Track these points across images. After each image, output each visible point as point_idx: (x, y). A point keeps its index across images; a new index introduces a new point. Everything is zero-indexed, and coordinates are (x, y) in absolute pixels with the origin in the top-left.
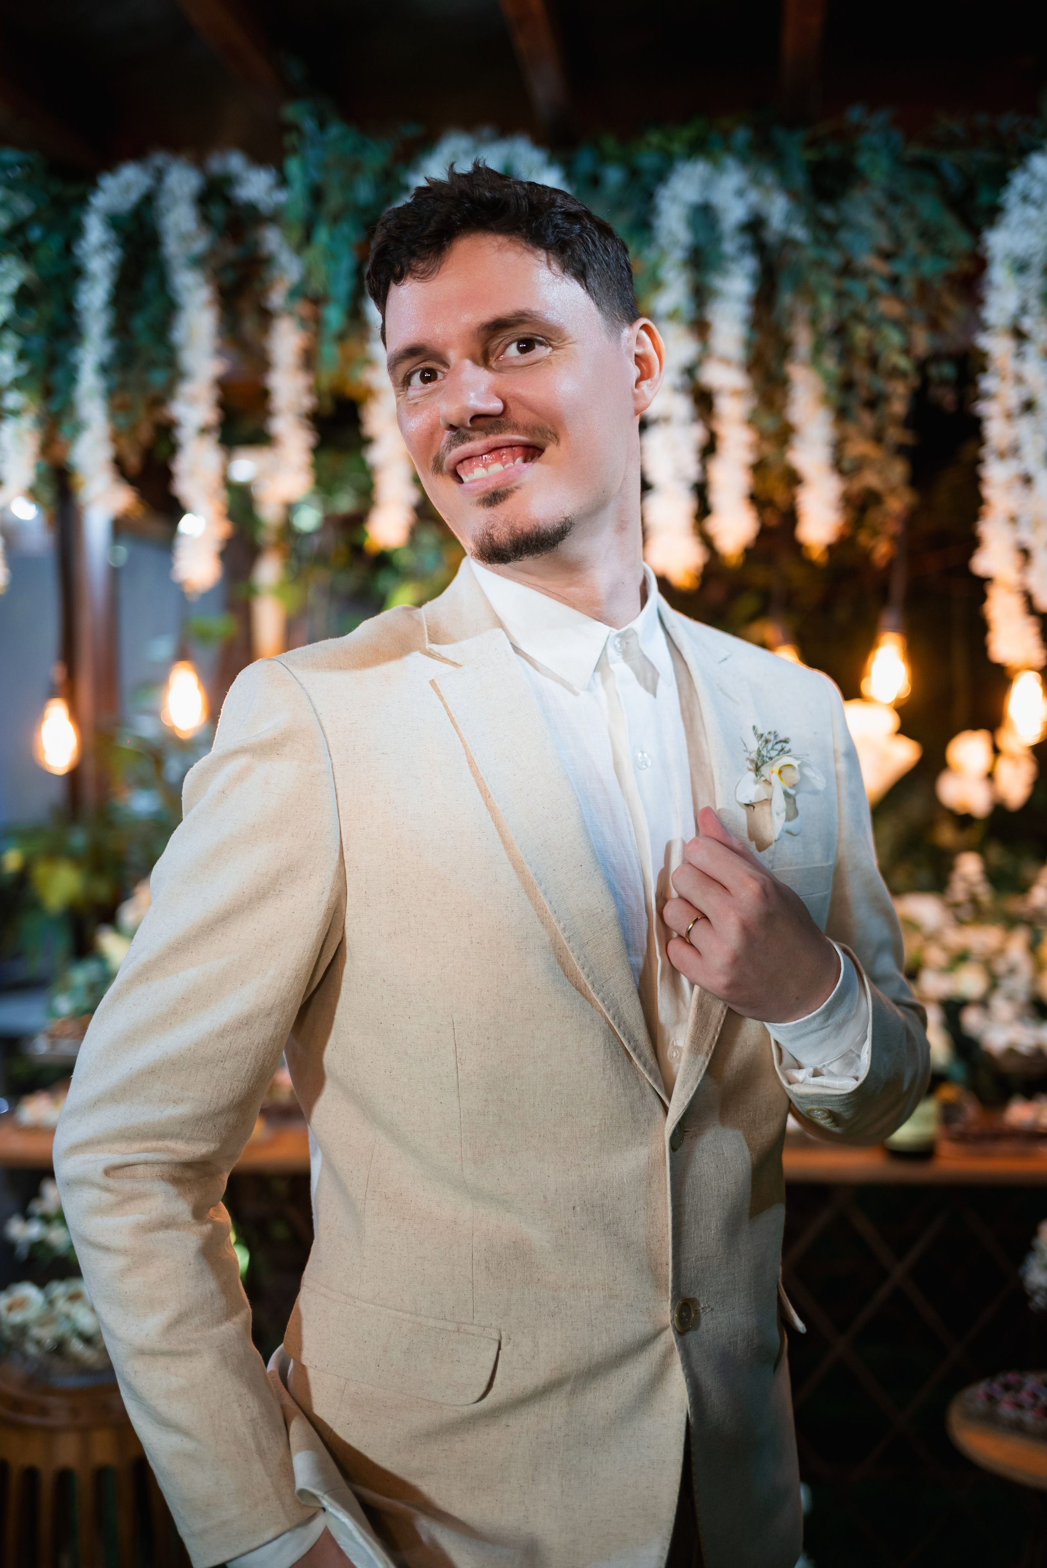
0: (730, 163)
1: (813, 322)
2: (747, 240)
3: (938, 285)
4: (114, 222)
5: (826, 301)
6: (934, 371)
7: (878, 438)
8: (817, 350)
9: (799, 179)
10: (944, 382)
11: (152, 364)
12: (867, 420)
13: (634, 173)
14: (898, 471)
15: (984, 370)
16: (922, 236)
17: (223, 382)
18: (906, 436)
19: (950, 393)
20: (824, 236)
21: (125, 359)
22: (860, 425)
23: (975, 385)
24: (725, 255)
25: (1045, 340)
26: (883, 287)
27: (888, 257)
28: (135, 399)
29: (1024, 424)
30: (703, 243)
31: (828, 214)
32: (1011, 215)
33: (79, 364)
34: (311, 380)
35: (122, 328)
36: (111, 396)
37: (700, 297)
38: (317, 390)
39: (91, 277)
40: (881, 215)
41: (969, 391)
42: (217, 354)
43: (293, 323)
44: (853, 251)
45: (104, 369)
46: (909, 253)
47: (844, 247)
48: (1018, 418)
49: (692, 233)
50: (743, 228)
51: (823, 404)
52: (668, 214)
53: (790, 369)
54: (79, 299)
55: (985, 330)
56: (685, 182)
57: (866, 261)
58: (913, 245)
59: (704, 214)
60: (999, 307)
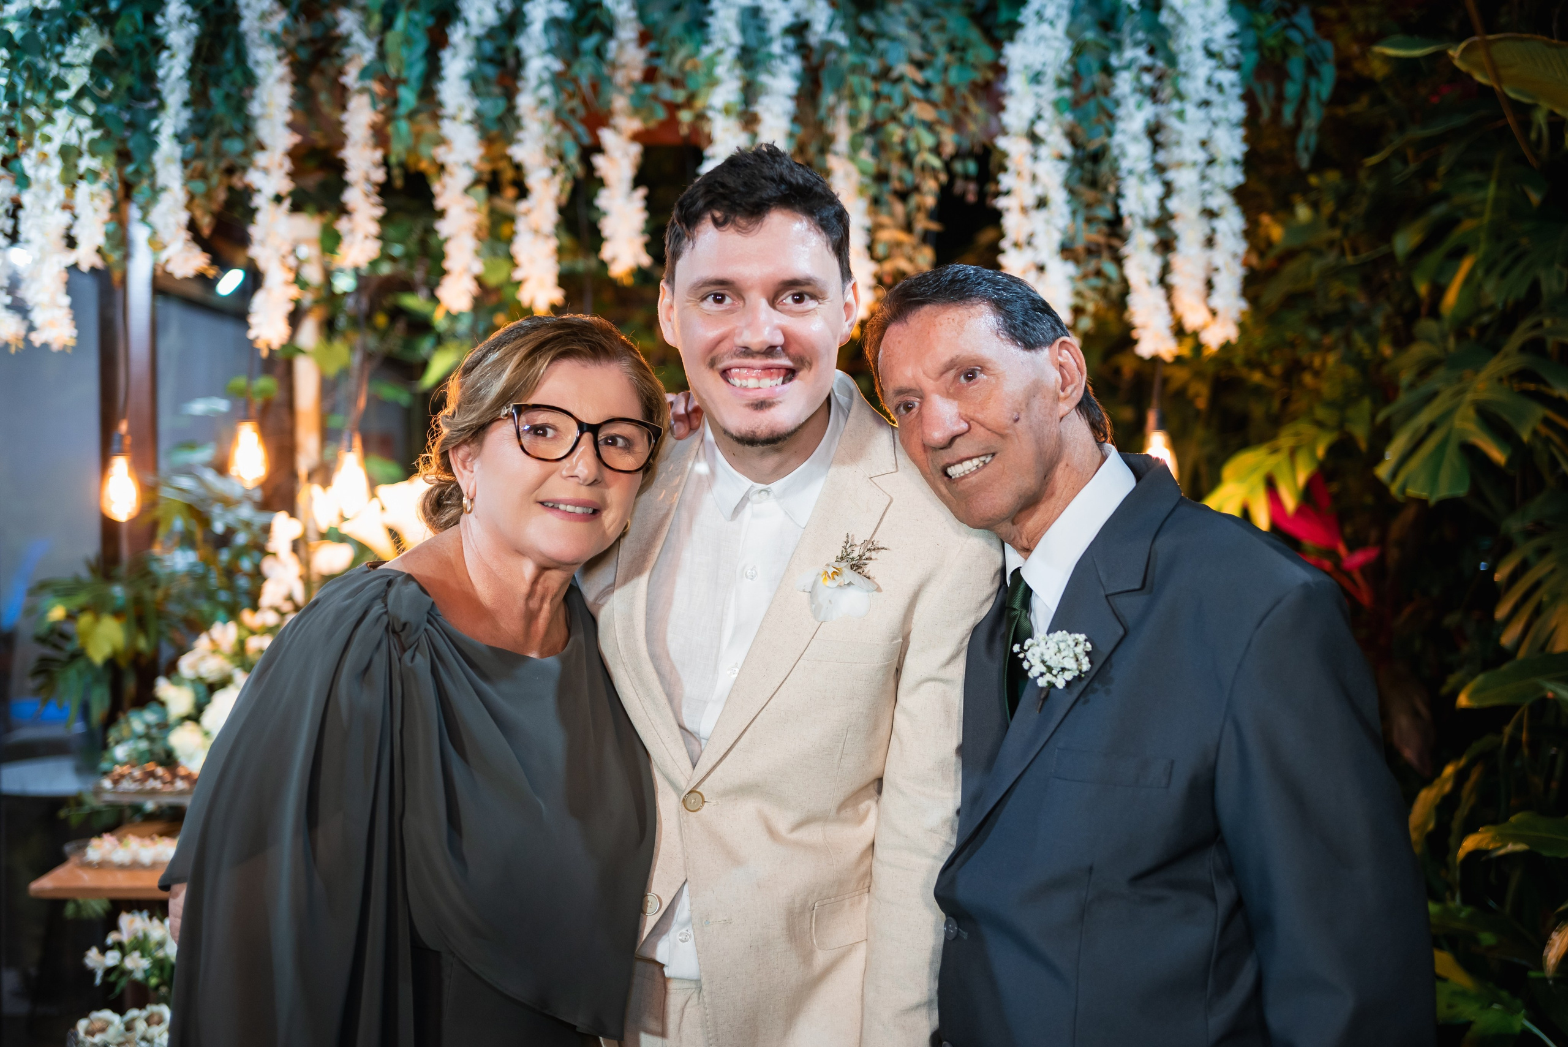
1: (852, 120)
2: (790, 41)
3: (963, 90)
5: (866, 103)
6: (958, 167)
7: (908, 227)
8: (855, 146)
10: (967, 177)
11: (233, 134)
12: (899, 208)
14: (924, 257)
15: (1004, 169)
16: (952, 48)
17: (293, 154)
18: (934, 226)
19: (972, 187)
20: (863, 43)
21: (199, 128)
22: (892, 215)
23: (997, 182)
24: (771, 56)
25: (1056, 142)
26: (916, 93)
27: (920, 65)
28: (210, 167)
29: (1039, 216)
30: (753, 42)
31: (867, 23)
32: (1032, 30)
33: (157, 131)
34: (378, 155)
35: (197, 100)
36: (185, 163)
37: (750, 92)
38: (385, 163)
39: (168, 48)
40: (914, 27)
41: (991, 188)
42: (290, 125)
43: (366, 100)
44: (890, 59)
45: (180, 138)
46: (938, 63)
47: (882, 55)
48: (1032, 213)
49: (742, 32)
50: (788, 30)
51: (861, 193)
52: (721, 14)
53: (833, 162)
54: (157, 69)
55: (1006, 135)
57: (902, 69)
58: (943, 56)
59: (753, 17)
60: (1017, 112)
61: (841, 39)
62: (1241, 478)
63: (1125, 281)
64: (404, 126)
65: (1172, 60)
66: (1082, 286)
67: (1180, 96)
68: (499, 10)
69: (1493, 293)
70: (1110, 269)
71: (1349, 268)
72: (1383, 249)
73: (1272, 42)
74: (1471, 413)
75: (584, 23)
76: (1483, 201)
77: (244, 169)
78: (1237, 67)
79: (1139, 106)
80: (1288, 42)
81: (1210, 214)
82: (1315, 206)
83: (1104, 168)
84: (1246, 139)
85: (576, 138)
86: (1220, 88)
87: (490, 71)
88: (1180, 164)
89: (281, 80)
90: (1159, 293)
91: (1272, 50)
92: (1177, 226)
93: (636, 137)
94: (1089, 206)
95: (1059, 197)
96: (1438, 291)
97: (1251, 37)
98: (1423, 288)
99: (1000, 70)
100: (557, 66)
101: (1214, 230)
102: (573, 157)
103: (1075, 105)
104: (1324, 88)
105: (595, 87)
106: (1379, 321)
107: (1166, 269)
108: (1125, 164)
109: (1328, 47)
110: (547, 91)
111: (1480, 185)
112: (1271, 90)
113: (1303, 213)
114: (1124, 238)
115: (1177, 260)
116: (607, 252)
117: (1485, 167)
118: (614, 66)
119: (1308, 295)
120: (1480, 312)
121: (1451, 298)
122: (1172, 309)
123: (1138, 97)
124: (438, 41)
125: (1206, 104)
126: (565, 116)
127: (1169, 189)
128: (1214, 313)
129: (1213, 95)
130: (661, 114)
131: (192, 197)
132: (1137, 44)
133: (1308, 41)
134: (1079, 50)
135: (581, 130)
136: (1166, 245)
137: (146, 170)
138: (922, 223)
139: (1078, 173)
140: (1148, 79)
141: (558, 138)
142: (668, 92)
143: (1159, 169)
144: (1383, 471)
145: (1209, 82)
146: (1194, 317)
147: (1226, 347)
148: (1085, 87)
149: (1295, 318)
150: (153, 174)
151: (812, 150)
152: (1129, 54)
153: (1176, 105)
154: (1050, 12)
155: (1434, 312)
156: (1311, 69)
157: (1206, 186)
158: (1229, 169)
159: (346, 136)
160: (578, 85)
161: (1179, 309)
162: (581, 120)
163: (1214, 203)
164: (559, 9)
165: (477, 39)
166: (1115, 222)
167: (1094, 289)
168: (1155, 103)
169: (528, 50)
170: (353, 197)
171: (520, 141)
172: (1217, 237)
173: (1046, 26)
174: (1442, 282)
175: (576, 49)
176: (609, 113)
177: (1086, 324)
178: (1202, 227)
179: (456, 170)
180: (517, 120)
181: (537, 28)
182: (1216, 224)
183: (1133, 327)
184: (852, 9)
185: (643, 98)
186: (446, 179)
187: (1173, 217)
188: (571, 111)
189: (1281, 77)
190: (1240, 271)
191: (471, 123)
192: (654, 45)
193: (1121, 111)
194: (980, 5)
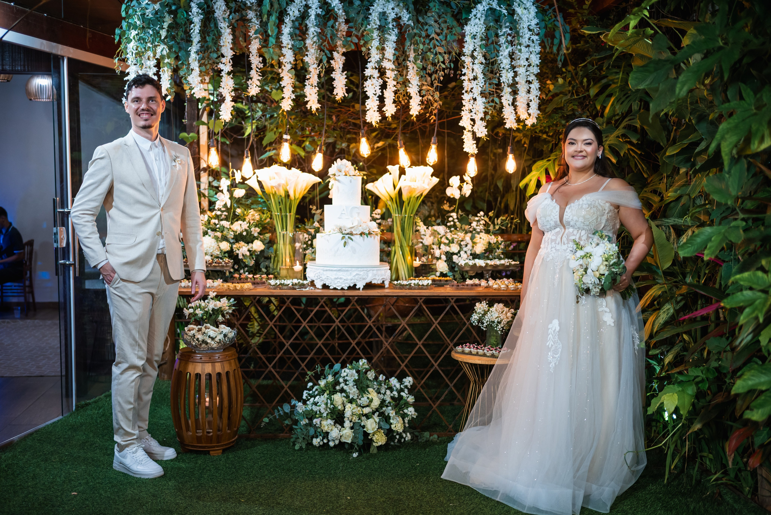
1: (415, 51)
2: (394, 23)
3: (452, 42)
4: (200, 6)
5: (421, 46)
7: (432, 85)
8: (416, 59)
9: (411, 7)
11: (214, 51)
12: (429, 79)
13: (362, 1)
14: (437, 95)
15: (464, 67)
16: (448, 28)
17: (234, 58)
18: (440, 85)
19: (452, 72)
20: (419, 26)
21: (203, 49)
22: (426, 81)
23: (462, 71)
24: (389, 28)
25: (480, 58)
26: (437, 43)
27: (438, 35)
28: (206, 63)
29: (474, 83)
30: (383, 25)
31: (420, 19)
32: (473, 22)
33: (190, 51)
34: (261, 59)
35: (203, 40)
36: (199, 61)
37: (383, 41)
38: (264, 61)
39: (193, 23)
40: (436, 21)
41: (459, 72)
42: (231, 49)
43: (257, 40)
44: (429, 32)
45: (197, 53)
46: (444, 33)
47: (427, 30)
48: (472, 81)
49: (380, 21)
50: (394, 20)
51: (418, 74)
52: (373, 14)
53: (409, 64)
54: (190, 30)
55: (464, 55)
56: (378, 5)
57: (433, 35)
58: (445, 31)
59: (383, 15)
60: (468, 48)
61: (411, 23)
62: (537, 169)
63: (501, 103)
64: (271, 50)
65: (517, 33)
66: (487, 105)
67: (520, 44)
68: (299, 11)
69: (619, 109)
70: (497, 100)
71: (575, 99)
72: (586, 94)
73: (550, 26)
75: (328, 16)
76: (618, 78)
77: (218, 63)
78: (538, 34)
79: (507, 48)
80: (555, 25)
81: (529, 82)
82: (564, 78)
83: (496, 66)
84: (541, 58)
85: (326, 54)
86: (533, 41)
87: (298, 32)
88: (520, 66)
89: (229, 34)
90: (512, 108)
91: (550, 28)
92: (518, 86)
93: (344, 54)
94: (490, 79)
95: (480, 76)
96: (604, 108)
97: (543, 25)
98: (599, 108)
99: (464, 35)
100: (319, 30)
101: (530, 88)
102: (325, 61)
103: (486, 46)
104: (566, 41)
105: (331, 37)
107: (514, 100)
108: (502, 66)
109: (568, 27)
110: (315, 39)
111: (617, 73)
112: (550, 41)
113: (560, 81)
114: (501, 90)
115: (518, 97)
116: (335, 93)
117: (619, 67)
118: (337, 30)
119: (561, 108)
120: (614, 116)
121: (607, 110)
122: (516, 113)
123: (506, 44)
124: (281, 21)
125: (528, 46)
126: (322, 48)
127: (516, 74)
128: (529, 115)
129: (531, 43)
130: (353, 47)
131: (201, 71)
132: (506, 27)
133: (561, 26)
134: (488, 29)
135: (327, 52)
136: (515, 92)
137: (186, 63)
138: (436, 84)
139: (487, 68)
141: (319, 55)
142: (356, 40)
143: (513, 67)
145: (529, 39)
146: (523, 116)
147: (533, 125)
148: (490, 41)
149: (557, 116)
150: (189, 64)
151: (401, 59)
152: (504, 30)
153: (519, 47)
154: (479, 16)
155: (602, 116)
157: (528, 73)
158: (535, 68)
159: (250, 52)
160: (326, 37)
161: (518, 113)
162: (328, 49)
163: (530, 79)
164: (319, 11)
165: (293, 21)
166: (499, 84)
167: (491, 106)
168: (512, 46)
169: (310, 25)
170: (253, 73)
171: (307, 55)
172: (531, 90)
173: (477, 20)
174: (605, 105)
175: (325, 25)
176: (336, 46)
177: (488, 117)
178: (526, 86)
179: (286, 64)
180: (306, 48)
181: (313, 17)
182: (531, 86)
183: (504, 119)
184: (415, 13)
185: (347, 41)
186: (283, 67)
187: (517, 83)
188: (325, 46)
189: (553, 37)
190: (538, 101)
191: (291, 49)
192: (351, 24)
193: (501, 49)
194: (456, 11)
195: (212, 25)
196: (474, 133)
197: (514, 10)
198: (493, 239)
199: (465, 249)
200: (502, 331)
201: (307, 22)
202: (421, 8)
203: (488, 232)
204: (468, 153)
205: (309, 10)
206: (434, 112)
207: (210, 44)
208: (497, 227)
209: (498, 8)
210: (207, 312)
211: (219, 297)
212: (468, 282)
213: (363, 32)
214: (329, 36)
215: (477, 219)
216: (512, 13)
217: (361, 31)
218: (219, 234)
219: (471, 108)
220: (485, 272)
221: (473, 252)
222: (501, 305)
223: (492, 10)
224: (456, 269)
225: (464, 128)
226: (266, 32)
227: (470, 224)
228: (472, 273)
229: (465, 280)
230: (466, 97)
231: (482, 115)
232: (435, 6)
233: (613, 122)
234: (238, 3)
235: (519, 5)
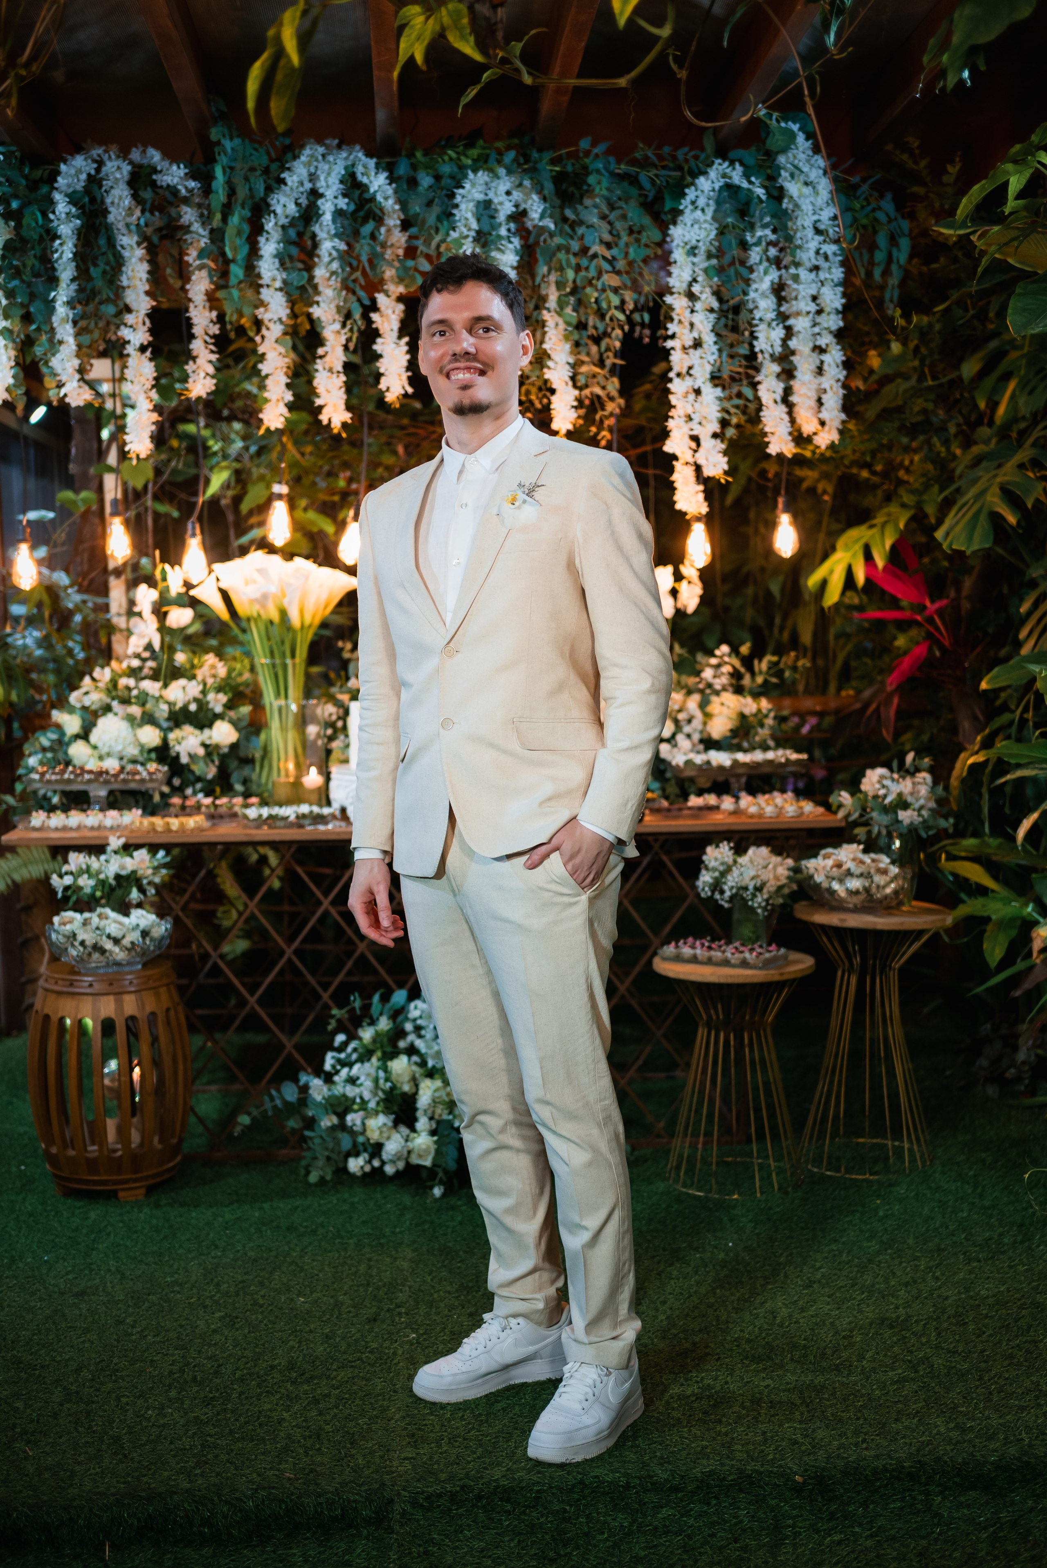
0: (502, 171)
1: (560, 285)
2: (512, 226)
3: (640, 262)
4: (73, 199)
5: (570, 274)
6: (637, 317)
7: (601, 363)
8: (561, 305)
9: (549, 187)
10: (643, 325)
11: (108, 300)
12: (594, 349)
13: (438, 178)
14: (613, 385)
15: (672, 320)
16: (631, 231)
17: (153, 315)
18: (619, 362)
19: (647, 332)
20: (567, 228)
21: (83, 296)
22: (588, 354)
23: (667, 329)
24: (500, 237)
25: (707, 298)
26: (606, 266)
27: (609, 246)
28: (92, 325)
29: (695, 354)
30: (486, 228)
31: (569, 213)
32: (688, 217)
33: (54, 300)
34: (214, 314)
35: (82, 274)
36: (75, 323)
38: (221, 319)
39: (59, 237)
40: (604, 217)
41: (661, 332)
42: (147, 293)
43: (204, 273)
44: (587, 241)
45: (70, 304)
46: (622, 243)
47: (582, 238)
48: (691, 351)
49: (478, 220)
50: (511, 218)
51: (566, 338)
52: (463, 206)
53: (546, 315)
54: (53, 253)
55: (672, 293)
56: (473, 185)
57: (596, 248)
58: (625, 238)
59: (486, 208)
60: (679, 277)
61: (550, 224)
62: (847, 547)
63: (758, 399)
64: (235, 293)
65: (789, 239)
66: (727, 405)
67: (797, 263)
68: (297, 204)
69: (1025, 407)
70: (748, 392)
71: (929, 388)
72: (954, 375)
73: (865, 221)
74: (998, 491)
75: (362, 214)
77: (118, 327)
78: (837, 241)
79: (766, 273)
80: (876, 220)
81: (820, 350)
82: (904, 343)
83: (743, 316)
84: (844, 295)
85: (359, 300)
86: (826, 258)
87: (294, 251)
88: (798, 314)
89: (141, 260)
90: (783, 409)
91: (865, 227)
92: (795, 359)
93: (400, 299)
94: (732, 346)
95: (709, 339)
96: (993, 405)
97: (848, 219)
98: (982, 405)
99: (669, 248)
100: (343, 247)
101: (822, 362)
102: (357, 315)
103: (720, 270)
104: (902, 255)
105: (370, 261)
106: (952, 429)
107: (788, 391)
108: (757, 314)
109: (905, 225)
110: (335, 265)
112: (865, 258)
113: (896, 347)
114: (758, 370)
115: (796, 384)
116: (382, 386)
118: (384, 245)
119: (900, 409)
120: (1018, 420)
121: (1001, 410)
122: (793, 421)
123: (765, 264)
124: (257, 229)
125: (816, 268)
126: (351, 285)
127: (790, 332)
128: (823, 423)
129: (821, 262)
131: (79, 346)
132: (764, 226)
133: (890, 221)
134: (722, 232)
135: (362, 294)
136: (788, 374)
137: (46, 328)
138: (611, 360)
139: (723, 320)
140: (773, 252)
141: (345, 301)
143: (782, 317)
144: (939, 535)
145: (817, 252)
146: (808, 426)
147: (832, 446)
149: (890, 427)
150: (52, 330)
152: (759, 233)
153: (793, 270)
154: (701, 202)
155: (991, 423)
156: (893, 240)
157: (817, 330)
158: (833, 317)
159: (190, 300)
160: (359, 261)
161: (798, 420)
162: (362, 287)
163: (822, 342)
164: (343, 203)
165: (283, 227)
166: (752, 357)
167: (737, 407)
168: (779, 268)
169: (321, 235)
170: (197, 346)
171: (318, 303)
172: (826, 367)
173: (699, 213)
174: (996, 398)
175: (356, 234)
176: (382, 281)
177: (731, 432)
178: (814, 360)
179: (271, 325)
180: (315, 287)
181: (328, 217)
182: (825, 357)
183: (765, 434)
184: (558, 202)
185: (406, 269)
186: (264, 331)
187: (793, 353)
188: (355, 281)
189: (872, 247)
190: (841, 392)
191: (281, 289)
192: (414, 230)
193: (754, 276)
194: (651, 195)
195: (102, 241)
196: (698, 468)
197: (781, 188)
198: (749, 705)
199: (687, 729)
200: (765, 909)
201: (316, 228)
202: (571, 189)
203: (739, 690)
204: (685, 514)
205: (320, 202)
206: (607, 423)
207: (99, 283)
208: (760, 680)
209: (745, 185)
210: (102, 883)
211: (128, 849)
212: (694, 801)
213: (438, 246)
214: (364, 258)
215: (714, 661)
216: (777, 194)
217: (434, 244)
218: (135, 710)
219: (690, 411)
220: (733, 780)
221: (705, 736)
222: (764, 851)
223: (730, 188)
224: (668, 775)
225: (675, 457)
226: (223, 254)
227: (698, 673)
228: (703, 783)
229: (685, 796)
230: (678, 387)
231: (716, 427)
232: (599, 183)
233: (1014, 435)
234: (160, 191)
235: (792, 176)
